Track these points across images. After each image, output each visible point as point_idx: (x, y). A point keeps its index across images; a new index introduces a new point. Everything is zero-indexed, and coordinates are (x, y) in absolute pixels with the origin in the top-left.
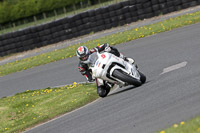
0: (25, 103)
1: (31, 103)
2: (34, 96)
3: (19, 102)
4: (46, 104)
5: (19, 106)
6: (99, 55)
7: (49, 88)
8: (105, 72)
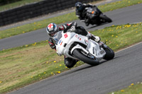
0: (111, 34)
1: (115, 35)
2: (118, 30)
3: (107, 33)
4: (126, 35)
5: (107, 36)
6: (63, 34)
7: (128, 24)
8: (67, 50)
